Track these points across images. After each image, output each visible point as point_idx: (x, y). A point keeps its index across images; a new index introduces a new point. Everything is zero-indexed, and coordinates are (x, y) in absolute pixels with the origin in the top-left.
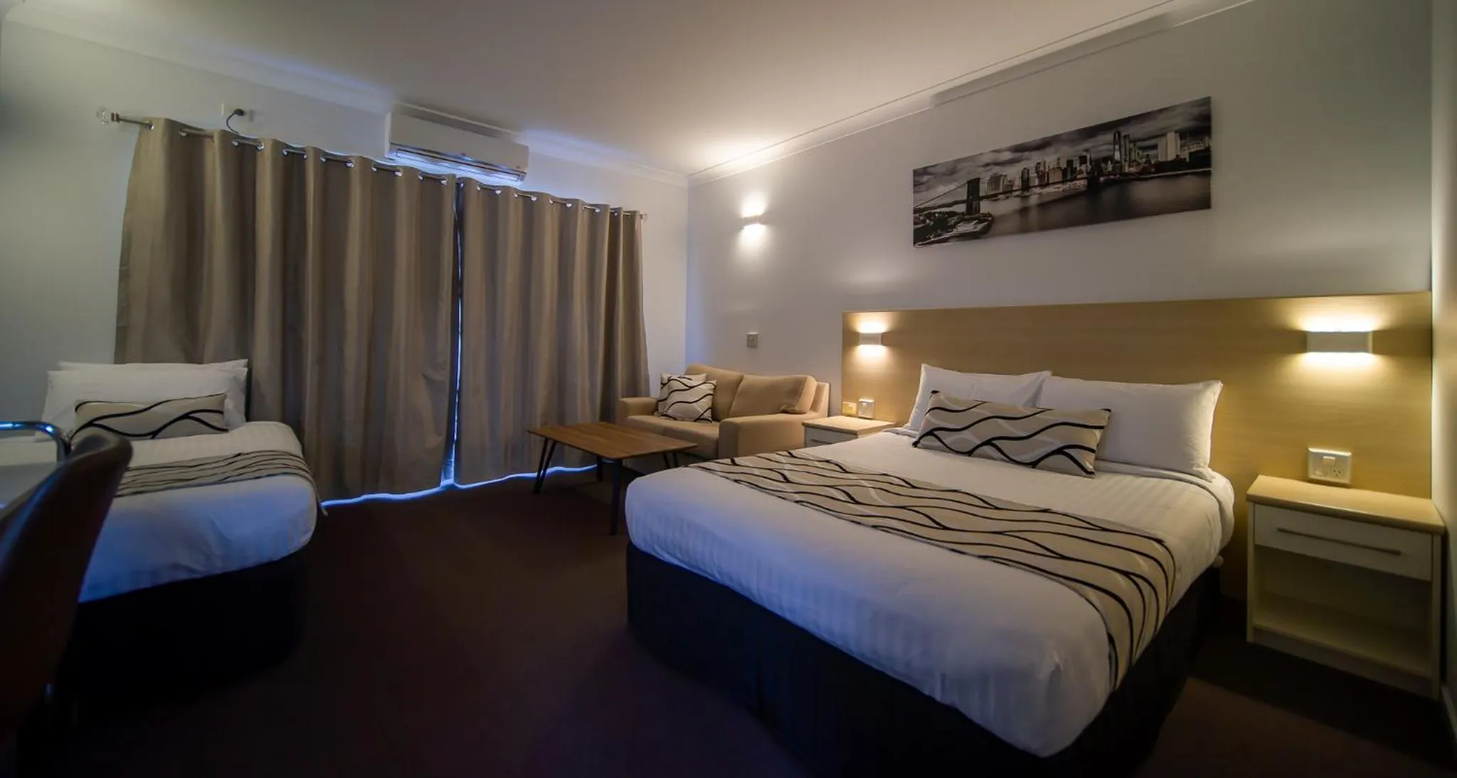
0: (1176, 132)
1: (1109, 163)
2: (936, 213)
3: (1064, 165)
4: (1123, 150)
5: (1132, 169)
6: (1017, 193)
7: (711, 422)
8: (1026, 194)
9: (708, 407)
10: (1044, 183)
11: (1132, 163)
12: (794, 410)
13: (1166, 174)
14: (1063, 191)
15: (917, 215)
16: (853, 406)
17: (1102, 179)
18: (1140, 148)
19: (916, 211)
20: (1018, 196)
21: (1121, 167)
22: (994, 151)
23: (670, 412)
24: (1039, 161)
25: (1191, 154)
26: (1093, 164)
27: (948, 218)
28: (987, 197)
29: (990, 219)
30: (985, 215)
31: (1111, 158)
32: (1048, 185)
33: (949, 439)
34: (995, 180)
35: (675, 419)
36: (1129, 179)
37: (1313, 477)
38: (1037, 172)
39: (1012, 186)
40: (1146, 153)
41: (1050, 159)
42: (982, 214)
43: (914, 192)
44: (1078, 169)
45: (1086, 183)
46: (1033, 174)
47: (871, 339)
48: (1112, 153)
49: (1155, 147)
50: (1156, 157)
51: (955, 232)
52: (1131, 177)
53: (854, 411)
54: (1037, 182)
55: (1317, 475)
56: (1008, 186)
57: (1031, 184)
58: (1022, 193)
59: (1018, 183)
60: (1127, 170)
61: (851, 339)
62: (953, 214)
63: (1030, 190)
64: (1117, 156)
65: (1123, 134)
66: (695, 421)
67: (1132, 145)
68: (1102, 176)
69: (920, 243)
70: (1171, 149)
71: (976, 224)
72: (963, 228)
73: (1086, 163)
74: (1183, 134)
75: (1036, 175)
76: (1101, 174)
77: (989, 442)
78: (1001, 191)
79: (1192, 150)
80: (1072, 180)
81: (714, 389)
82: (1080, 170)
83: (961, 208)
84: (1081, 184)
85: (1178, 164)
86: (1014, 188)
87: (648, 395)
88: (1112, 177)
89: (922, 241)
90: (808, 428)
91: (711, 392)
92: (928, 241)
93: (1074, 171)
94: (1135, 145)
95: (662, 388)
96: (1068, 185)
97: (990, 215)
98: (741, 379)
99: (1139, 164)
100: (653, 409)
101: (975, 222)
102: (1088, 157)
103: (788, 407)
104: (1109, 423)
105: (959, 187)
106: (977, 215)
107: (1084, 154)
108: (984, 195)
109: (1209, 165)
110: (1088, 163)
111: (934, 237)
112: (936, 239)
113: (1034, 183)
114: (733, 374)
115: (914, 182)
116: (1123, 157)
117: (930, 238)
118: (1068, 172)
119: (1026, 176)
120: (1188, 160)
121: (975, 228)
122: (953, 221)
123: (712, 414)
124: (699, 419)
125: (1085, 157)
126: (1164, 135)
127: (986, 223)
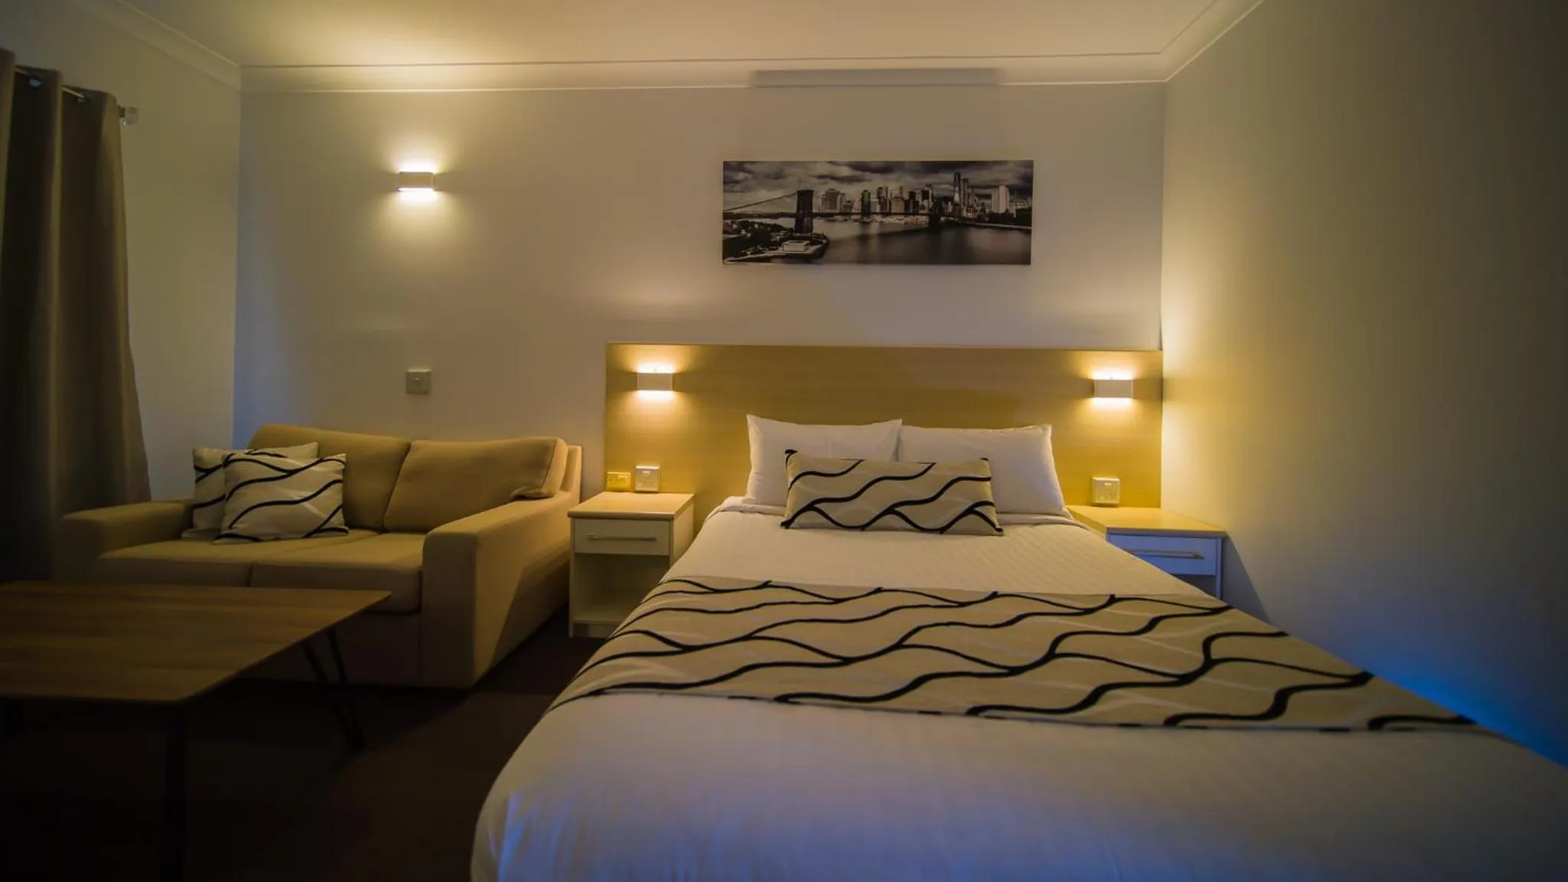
0: (1007, 186)
1: (950, 203)
2: (754, 223)
3: (906, 197)
4: (962, 192)
5: (969, 214)
6: (855, 217)
7: (346, 532)
8: (866, 219)
9: (336, 506)
10: (884, 211)
11: (970, 207)
12: (539, 494)
13: (998, 225)
14: (906, 223)
15: (729, 221)
16: (625, 476)
17: (942, 219)
18: (977, 195)
19: (726, 216)
20: (856, 221)
21: (960, 210)
22: (831, 162)
23: (241, 527)
24: (881, 186)
25: (1017, 210)
26: (935, 201)
27: (772, 231)
28: (822, 215)
29: (824, 241)
30: (818, 236)
31: (951, 199)
32: (889, 214)
33: (836, 511)
34: (832, 197)
35: (255, 539)
36: (964, 224)
37: (1098, 501)
38: (879, 197)
39: (851, 207)
40: (982, 201)
41: (893, 186)
42: (815, 234)
43: (725, 191)
44: (920, 203)
45: (928, 220)
46: (874, 199)
47: (656, 382)
48: (952, 194)
49: (989, 197)
50: (990, 207)
51: (780, 251)
52: (968, 222)
53: (627, 484)
54: (878, 210)
55: (1101, 500)
56: (845, 206)
57: (872, 210)
58: (861, 218)
59: (857, 206)
60: (964, 214)
61: (626, 381)
62: (777, 228)
63: (871, 216)
64: (957, 198)
65: (962, 177)
66: (309, 535)
67: (970, 190)
68: (944, 215)
69: (733, 259)
70: (1001, 202)
71: (807, 245)
72: (789, 247)
73: (928, 198)
74: (1012, 190)
75: (877, 200)
76: (942, 212)
77: (890, 510)
78: (838, 211)
79: (1019, 207)
80: (913, 214)
81: (344, 471)
82: (922, 205)
83: (789, 223)
84: (923, 220)
85: (1006, 218)
86: (853, 211)
87: (144, 496)
88: (951, 218)
89: (735, 257)
90: (577, 520)
91: (340, 477)
92: (741, 258)
93: (916, 204)
94: (973, 191)
95: (198, 480)
96: (910, 219)
97: (825, 238)
98: (408, 448)
99: (975, 211)
100: (180, 526)
101: (806, 242)
102: (930, 192)
103: (528, 490)
104: (992, 470)
105: (787, 196)
106: (809, 234)
107: (926, 189)
108: (817, 211)
109: (1030, 224)
110: (930, 200)
111: (751, 254)
112: (753, 256)
113: (876, 209)
114: (387, 441)
115: (724, 177)
116: (962, 201)
117: (746, 255)
118: (911, 205)
119: (866, 200)
120: (1015, 216)
121: (806, 249)
122: (778, 238)
123: (345, 517)
124: (320, 530)
125: (928, 192)
126: (996, 187)
127: (818, 246)
